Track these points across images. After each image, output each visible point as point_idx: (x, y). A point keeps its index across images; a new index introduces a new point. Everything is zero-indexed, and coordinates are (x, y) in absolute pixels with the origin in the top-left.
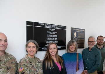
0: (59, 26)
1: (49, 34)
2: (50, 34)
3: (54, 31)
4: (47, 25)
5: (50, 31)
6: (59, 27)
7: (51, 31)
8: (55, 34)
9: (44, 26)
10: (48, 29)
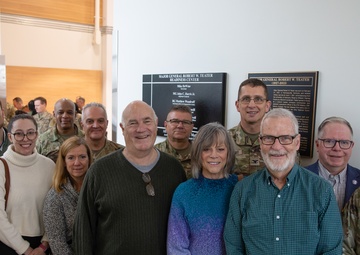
0: (199, 74)
1: (176, 98)
2: (180, 99)
3: (188, 90)
4: (174, 76)
5: (179, 90)
6: (201, 79)
7: (181, 91)
8: (191, 98)
9: (168, 80)
10: (174, 87)
